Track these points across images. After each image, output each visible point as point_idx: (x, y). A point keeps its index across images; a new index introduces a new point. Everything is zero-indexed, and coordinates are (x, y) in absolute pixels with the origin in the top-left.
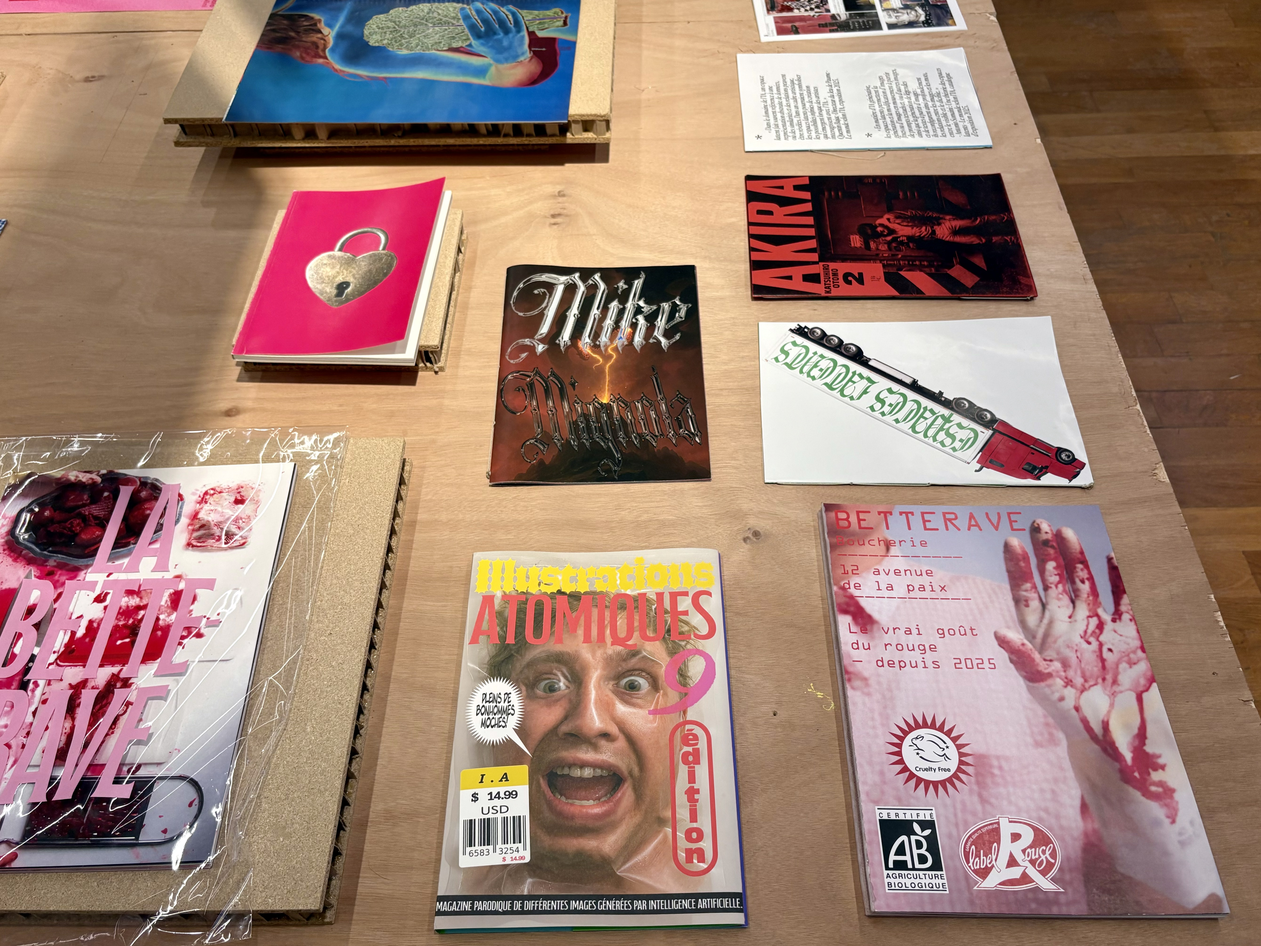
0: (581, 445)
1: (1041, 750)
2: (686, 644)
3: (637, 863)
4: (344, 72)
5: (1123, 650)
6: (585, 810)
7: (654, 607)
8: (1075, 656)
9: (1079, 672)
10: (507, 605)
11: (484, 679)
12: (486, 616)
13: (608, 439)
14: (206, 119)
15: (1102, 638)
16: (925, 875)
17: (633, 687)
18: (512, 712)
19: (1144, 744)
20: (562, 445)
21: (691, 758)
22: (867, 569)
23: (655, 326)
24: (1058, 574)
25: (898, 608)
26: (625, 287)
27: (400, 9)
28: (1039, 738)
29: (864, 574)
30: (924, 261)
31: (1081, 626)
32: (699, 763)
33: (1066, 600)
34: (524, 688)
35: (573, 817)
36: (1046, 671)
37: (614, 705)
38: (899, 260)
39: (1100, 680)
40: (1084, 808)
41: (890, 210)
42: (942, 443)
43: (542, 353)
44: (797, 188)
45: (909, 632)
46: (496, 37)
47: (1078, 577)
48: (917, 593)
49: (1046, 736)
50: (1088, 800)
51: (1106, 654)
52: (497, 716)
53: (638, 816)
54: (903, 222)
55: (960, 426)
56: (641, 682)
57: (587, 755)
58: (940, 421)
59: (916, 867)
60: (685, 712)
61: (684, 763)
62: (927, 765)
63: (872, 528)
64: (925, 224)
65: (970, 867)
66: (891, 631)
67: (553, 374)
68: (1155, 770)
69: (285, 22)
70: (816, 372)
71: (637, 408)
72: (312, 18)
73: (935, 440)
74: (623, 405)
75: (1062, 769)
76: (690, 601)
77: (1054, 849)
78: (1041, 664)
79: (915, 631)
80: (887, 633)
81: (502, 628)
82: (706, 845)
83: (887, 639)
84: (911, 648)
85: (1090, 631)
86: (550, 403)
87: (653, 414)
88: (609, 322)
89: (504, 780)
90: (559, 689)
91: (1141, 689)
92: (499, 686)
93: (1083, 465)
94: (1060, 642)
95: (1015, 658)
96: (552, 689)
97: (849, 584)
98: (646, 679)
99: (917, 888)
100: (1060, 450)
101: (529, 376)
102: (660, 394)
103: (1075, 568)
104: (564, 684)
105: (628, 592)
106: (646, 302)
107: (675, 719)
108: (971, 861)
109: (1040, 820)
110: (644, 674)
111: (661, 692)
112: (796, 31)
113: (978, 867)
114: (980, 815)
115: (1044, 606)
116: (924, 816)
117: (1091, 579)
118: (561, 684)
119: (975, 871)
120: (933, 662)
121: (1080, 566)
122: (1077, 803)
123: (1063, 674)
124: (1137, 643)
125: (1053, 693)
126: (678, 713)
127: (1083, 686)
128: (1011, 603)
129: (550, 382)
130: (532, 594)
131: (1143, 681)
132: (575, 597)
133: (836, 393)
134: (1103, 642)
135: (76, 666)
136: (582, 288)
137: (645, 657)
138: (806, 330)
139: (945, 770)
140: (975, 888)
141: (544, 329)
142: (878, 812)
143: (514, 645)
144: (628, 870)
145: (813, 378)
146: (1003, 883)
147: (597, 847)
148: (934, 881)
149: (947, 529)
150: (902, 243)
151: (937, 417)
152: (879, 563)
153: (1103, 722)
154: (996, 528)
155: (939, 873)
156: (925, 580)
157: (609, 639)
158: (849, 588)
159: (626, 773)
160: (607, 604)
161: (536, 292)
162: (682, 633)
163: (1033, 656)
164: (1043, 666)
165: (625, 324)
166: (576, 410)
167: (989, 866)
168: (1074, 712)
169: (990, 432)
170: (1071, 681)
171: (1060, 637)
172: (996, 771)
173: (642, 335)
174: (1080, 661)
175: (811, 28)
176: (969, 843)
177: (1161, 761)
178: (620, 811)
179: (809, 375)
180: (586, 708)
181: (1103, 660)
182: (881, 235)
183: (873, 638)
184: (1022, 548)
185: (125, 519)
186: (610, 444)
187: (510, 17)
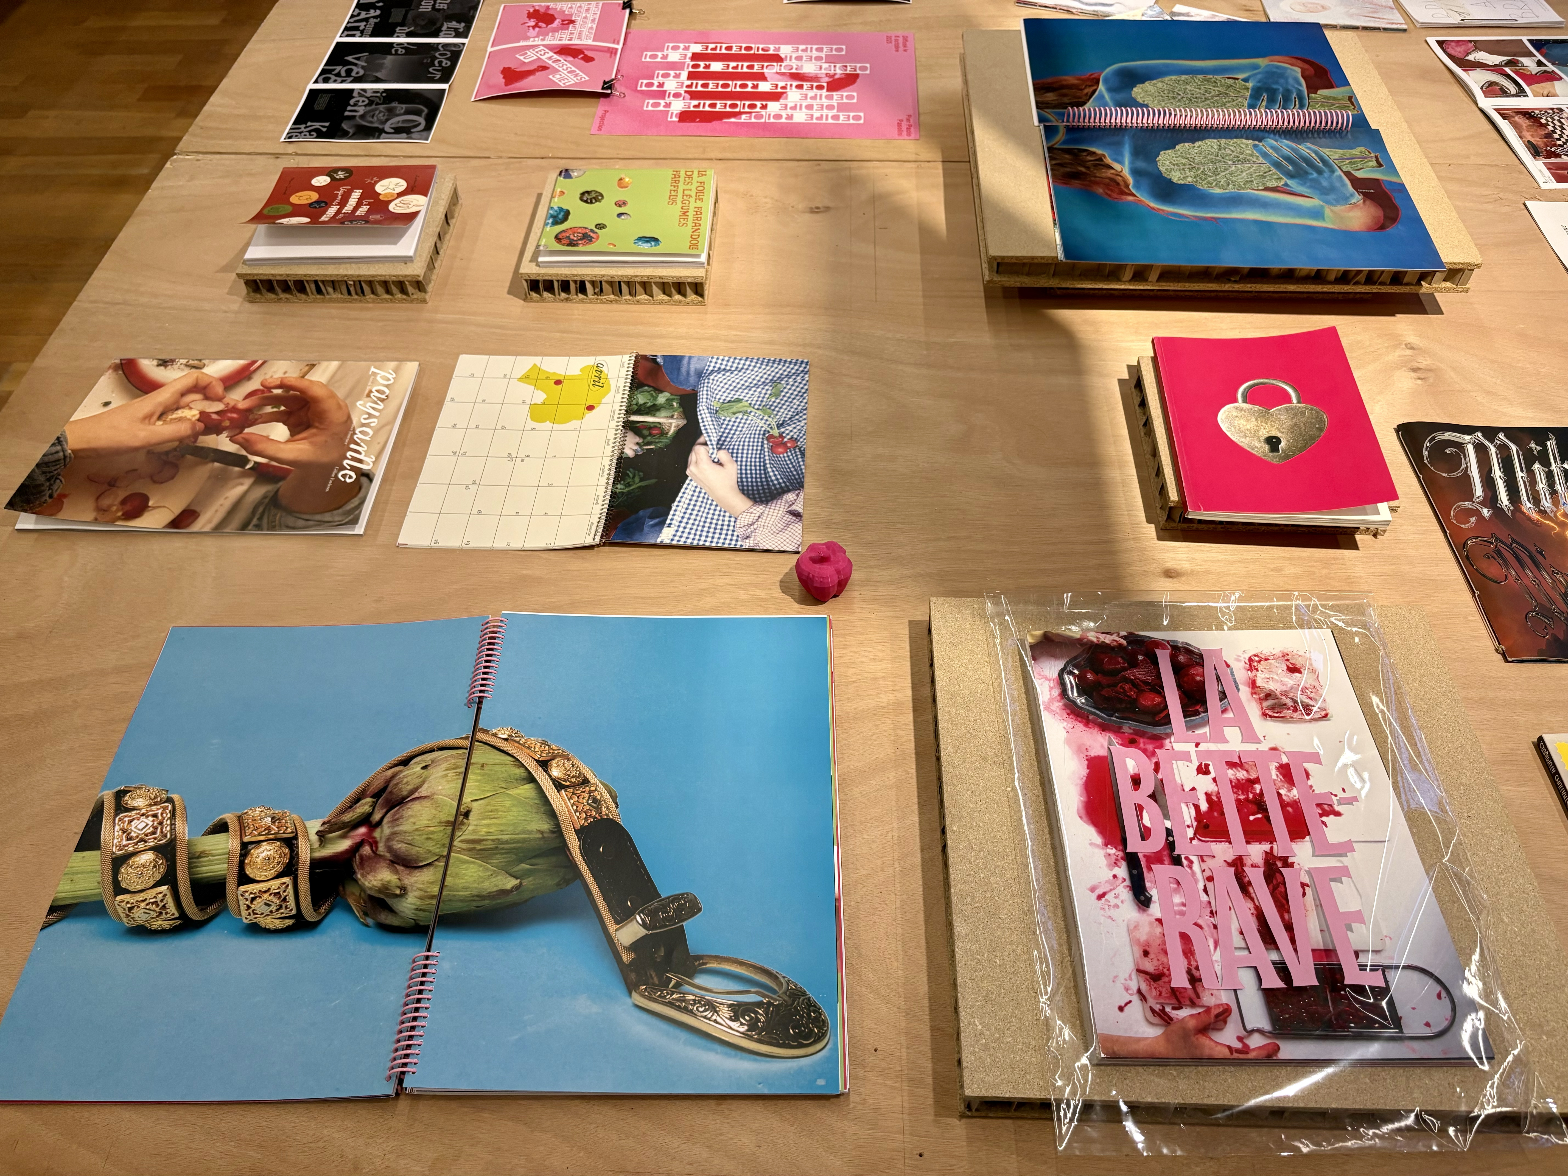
4: (1163, 210)
14: (1036, 258)
26: (1539, 448)
27: (1186, 144)
43: (1491, 517)
46: (1311, 177)
67: (1514, 541)
69: (1067, 156)
72: (1094, 153)
86: (1529, 573)
88: (1542, 486)
101: (1491, 543)
129: (1516, 549)
135: (1221, 842)
136: (1492, 448)
141: (1478, 492)
161: (1448, 451)
165: (1560, 488)
166: (1560, 581)
185: (1179, 686)
187: (1313, 155)
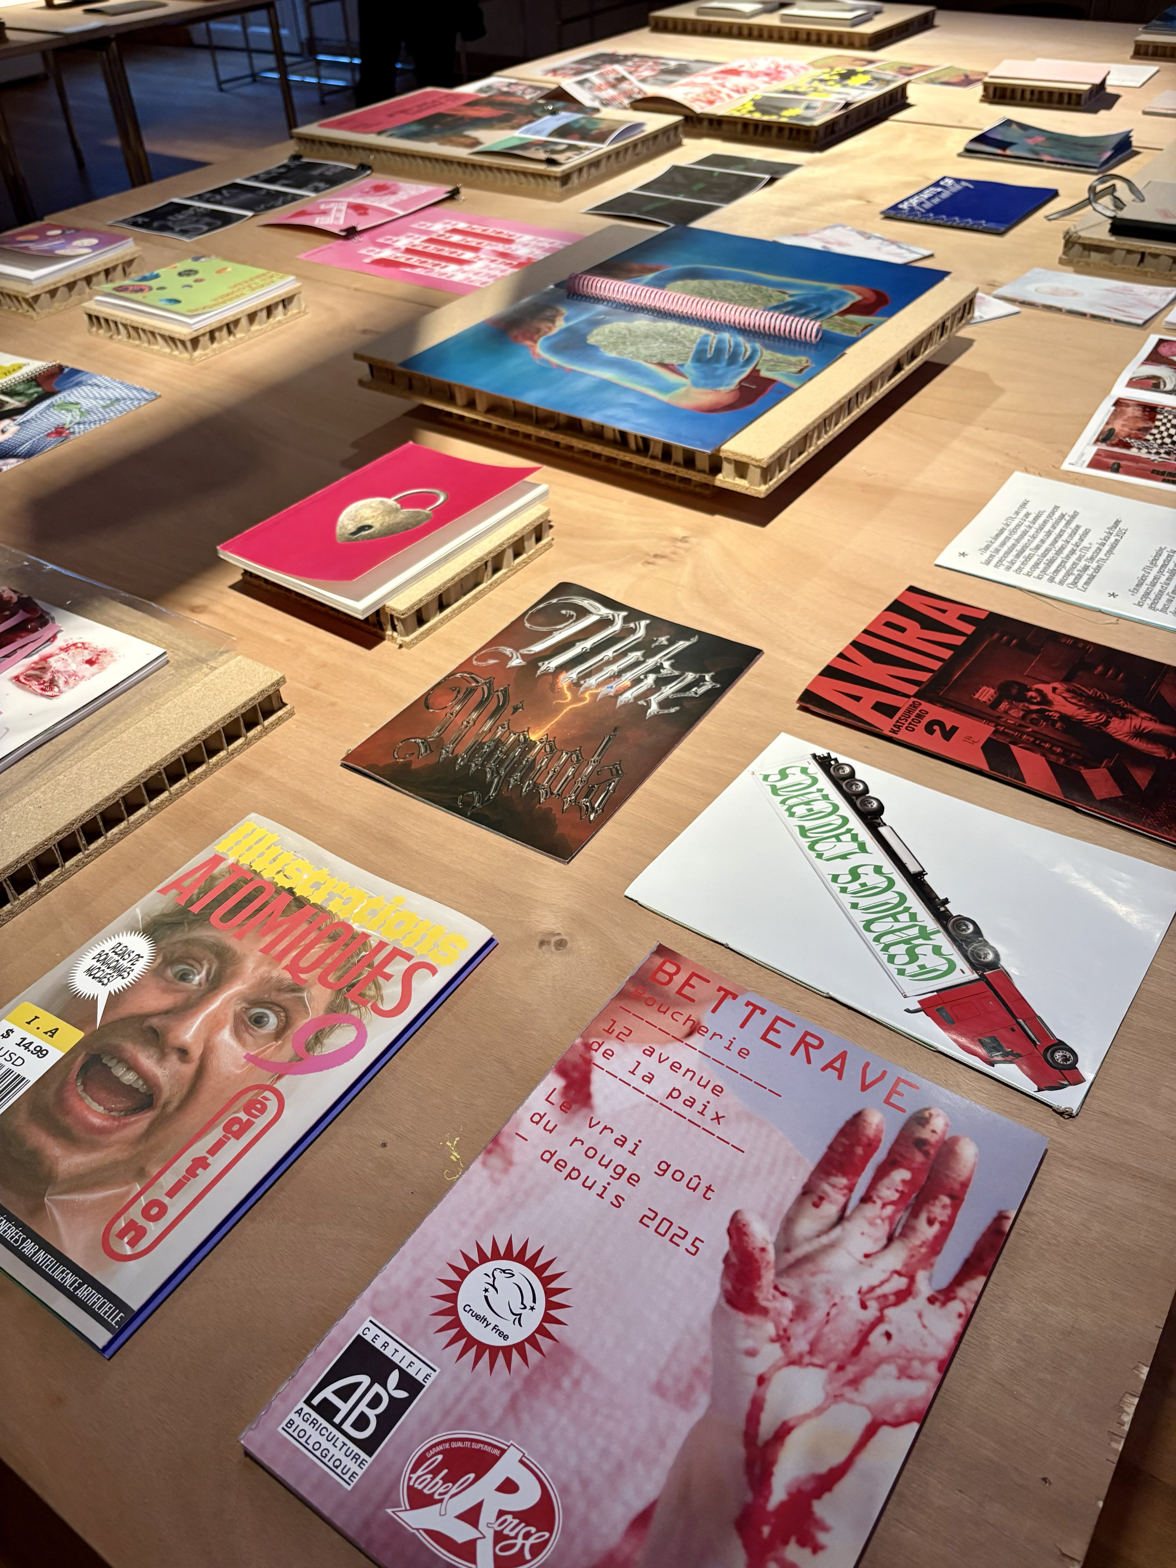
0: (467, 767)
1: (657, 1400)
2: (354, 1009)
3: (73, 1201)
4: (540, 356)
5: (909, 1348)
6: (86, 1113)
7: (364, 953)
8: (827, 1310)
9: (811, 1335)
10: (227, 875)
11: (133, 929)
12: (198, 875)
13: (498, 773)
15: (890, 1312)
16: (344, 1444)
17: (259, 1021)
18: (125, 974)
19: (819, 1496)
20: (445, 759)
21: (236, 1128)
22: (642, 1041)
23: (660, 689)
24: (902, 1192)
25: (635, 1107)
26: (665, 643)
28: (668, 1381)
29: (630, 1046)
30: (1058, 746)
31: (873, 1276)
32: (237, 1138)
33: (882, 1230)
34: (159, 960)
35: (68, 1112)
36: (764, 1303)
37: (223, 1027)
38: (1023, 733)
39: (833, 1366)
40: (642, 1520)
41: (1065, 680)
42: (891, 959)
43: (513, 668)
44: (962, 618)
45: (621, 1142)
46: (718, 366)
47: (929, 1211)
48: (677, 1105)
49: (682, 1386)
50: (658, 1514)
51: (876, 1337)
52: (108, 971)
53: (126, 1153)
54: (1072, 697)
55: (937, 950)
56: (271, 1020)
57: (147, 1060)
58: (915, 931)
59: (344, 1427)
60: (279, 1077)
61: (224, 1129)
62: (484, 1311)
63: (693, 1001)
64: (1102, 711)
65: (410, 1479)
66: (600, 1127)
67: (505, 691)
68: (802, 1543)
69: (532, 309)
70: (800, 810)
71: (560, 758)
72: (557, 310)
73: (886, 948)
74: (548, 749)
75: (662, 1444)
76: (406, 967)
77: (546, 1542)
78: (765, 1290)
79: (629, 1146)
80: (590, 1127)
81: (199, 893)
82: (154, 1229)
83: (585, 1133)
84: (605, 1161)
85: (879, 1292)
86: (474, 715)
87: (570, 772)
88: (615, 668)
89: (50, 1034)
90: (191, 981)
91: (888, 1418)
92: (141, 945)
93: (1080, 1080)
94: (821, 1278)
95: (734, 1259)
96: (183, 977)
97: (600, 1046)
98: (279, 1021)
99: (318, 1453)
100: (1061, 1045)
101: (477, 682)
102: (598, 756)
103: (936, 1198)
104: (200, 979)
105: (355, 926)
106: (672, 665)
107: (264, 1077)
108: (419, 1473)
109: (565, 1490)
110: (282, 1014)
111: (280, 1042)
112: (1116, 469)
113: (420, 1487)
114: (491, 1422)
115: (841, 1218)
116: (418, 1371)
117: (947, 1226)
118: (197, 978)
119: (410, 1489)
120: (616, 1197)
121: (946, 1200)
122: (639, 1505)
123: (785, 1322)
124: (942, 1352)
125: (747, 1337)
126: (271, 1074)
127: (801, 1356)
128: (796, 1189)
129: (495, 696)
130: (261, 877)
131: (899, 1409)
132: (301, 902)
133: (805, 843)
134: (887, 1319)
136: (617, 626)
137: (302, 998)
138: (833, 762)
139: (501, 1334)
140: (389, 1511)
141: (537, 648)
142: (367, 1324)
143: (194, 915)
144: (56, 1203)
145: (792, 815)
146: (431, 1533)
147: (57, 1158)
148: (347, 1461)
149: (793, 1053)
150: (1048, 719)
151: (915, 926)
152: (663, 1043)
153: (784, 1423)
154: (864, 1087)
155: (363, 1455)
156: (703, 1096)
157: (286, 961)
158: (596, 1051)
159: (162, 1101)
160: (323, 927)
161: (564, 612)
162: (362, 995)
163: (763, 1272)
164: (765, 1294)
165: (629, 676)
166: (495, 733)
167: (436, 1497)
168: (753, 1382)
169: (975, 976)
170: (789, 1339)
171: (828, 1272)
172: (566, 1383)
173: (635, 694)
174: (827, 1322)
175: (1139, 471)
176: (440, 1448)
177: (822, 1537)
178: (114, 1137)
179: (789, 809)
180: (195, 1014)
181: (863, 1340)
182: (1030, 701)
183: (567, 1122)
184: (879, 1131)
186: (496, 780)
187: (749, 353)
